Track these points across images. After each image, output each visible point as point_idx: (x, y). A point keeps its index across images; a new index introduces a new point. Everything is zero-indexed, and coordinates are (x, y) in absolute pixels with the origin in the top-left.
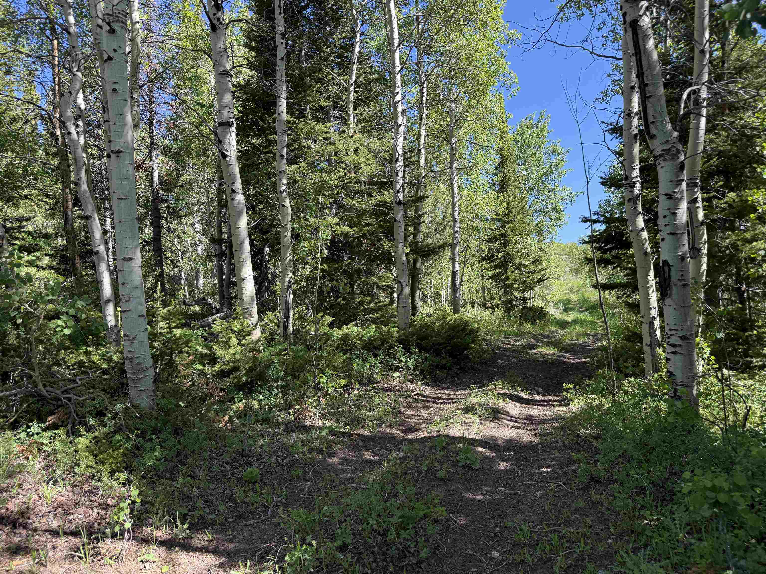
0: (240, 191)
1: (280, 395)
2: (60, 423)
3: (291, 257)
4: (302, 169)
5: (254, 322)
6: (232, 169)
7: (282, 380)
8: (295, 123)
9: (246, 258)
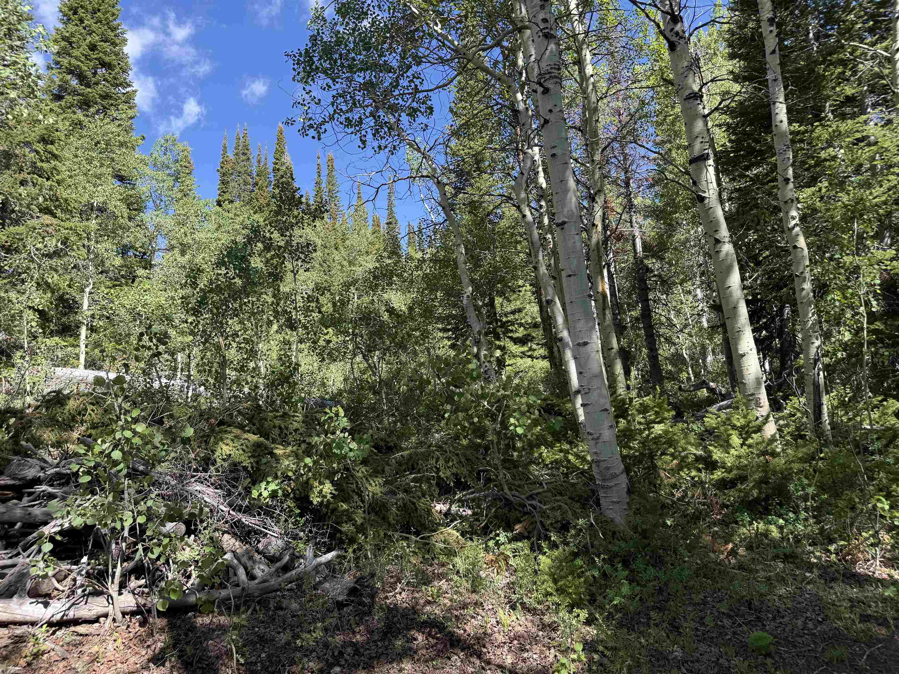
0: (727, 240)
1: (811, 521)
2: (526, 534)
3: (815, 317)
4: (824, 190)
5: (765, 414)
6: (714, 213)
7: (813, 499)
8: (806, 131)
9: (744, 326)
